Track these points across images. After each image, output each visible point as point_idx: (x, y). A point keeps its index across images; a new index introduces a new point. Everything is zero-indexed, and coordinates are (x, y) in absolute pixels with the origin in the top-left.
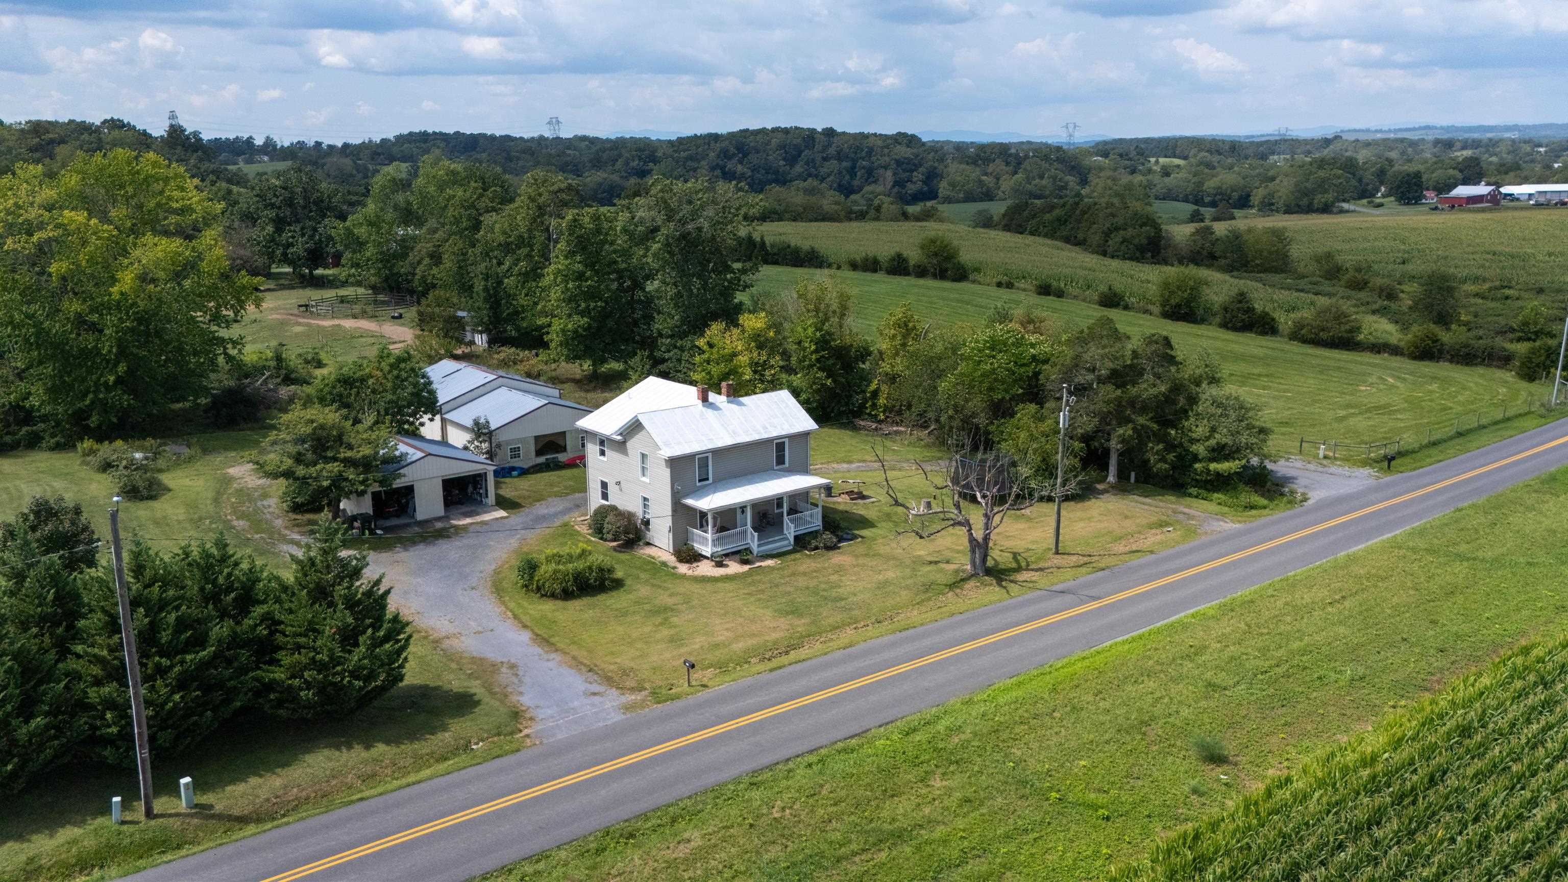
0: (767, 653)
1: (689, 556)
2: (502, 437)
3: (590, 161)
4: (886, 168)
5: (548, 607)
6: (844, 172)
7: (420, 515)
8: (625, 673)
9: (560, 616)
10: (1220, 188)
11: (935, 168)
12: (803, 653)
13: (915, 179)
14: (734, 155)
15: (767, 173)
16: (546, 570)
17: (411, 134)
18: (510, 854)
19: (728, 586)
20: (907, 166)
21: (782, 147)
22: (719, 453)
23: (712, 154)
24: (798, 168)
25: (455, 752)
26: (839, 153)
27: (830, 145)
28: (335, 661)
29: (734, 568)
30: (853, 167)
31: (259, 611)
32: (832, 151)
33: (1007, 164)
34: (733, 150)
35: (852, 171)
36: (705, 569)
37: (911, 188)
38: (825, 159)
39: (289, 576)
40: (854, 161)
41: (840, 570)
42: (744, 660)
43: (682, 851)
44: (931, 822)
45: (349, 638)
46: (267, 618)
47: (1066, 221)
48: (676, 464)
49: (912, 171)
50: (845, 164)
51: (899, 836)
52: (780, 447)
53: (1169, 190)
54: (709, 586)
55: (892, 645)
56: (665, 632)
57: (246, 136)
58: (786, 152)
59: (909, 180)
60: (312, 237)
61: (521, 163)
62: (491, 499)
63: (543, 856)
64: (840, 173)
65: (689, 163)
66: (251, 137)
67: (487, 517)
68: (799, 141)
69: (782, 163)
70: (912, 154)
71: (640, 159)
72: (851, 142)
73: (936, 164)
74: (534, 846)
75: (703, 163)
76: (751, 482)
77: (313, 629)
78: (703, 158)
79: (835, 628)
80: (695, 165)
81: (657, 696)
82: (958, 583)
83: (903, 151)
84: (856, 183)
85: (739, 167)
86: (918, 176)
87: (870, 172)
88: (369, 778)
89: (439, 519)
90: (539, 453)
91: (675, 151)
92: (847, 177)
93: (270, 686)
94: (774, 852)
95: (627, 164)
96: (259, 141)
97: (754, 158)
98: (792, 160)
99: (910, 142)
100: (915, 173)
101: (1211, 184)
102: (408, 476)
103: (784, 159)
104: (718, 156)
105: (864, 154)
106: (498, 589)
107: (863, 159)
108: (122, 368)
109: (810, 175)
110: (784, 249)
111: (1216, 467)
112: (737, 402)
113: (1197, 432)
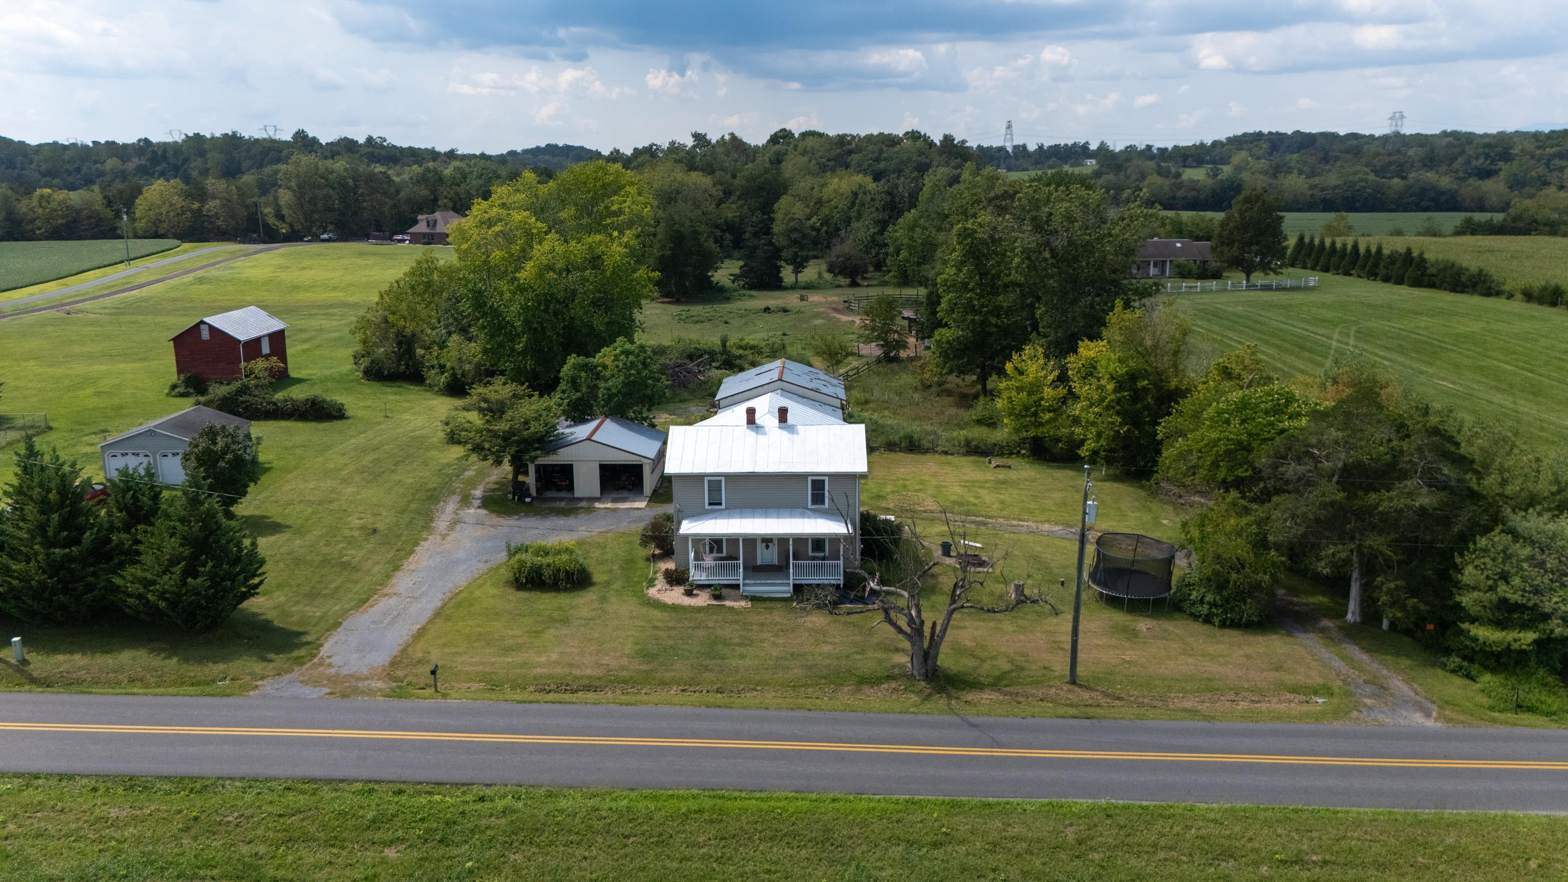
1: (675, 578)
17: (1245, 135)
22: (733, 478)
25: (209, 682)
52: (818, 485)
57: (1083, 142)
66: (1087, 143)
81: (396, 690)
82: (888, 678)
95: (1469, 162)
96: (1094, 146)
110: (1445, 269)
111: (1484, 633)
112: (792, 429)
113: (1469, 574)
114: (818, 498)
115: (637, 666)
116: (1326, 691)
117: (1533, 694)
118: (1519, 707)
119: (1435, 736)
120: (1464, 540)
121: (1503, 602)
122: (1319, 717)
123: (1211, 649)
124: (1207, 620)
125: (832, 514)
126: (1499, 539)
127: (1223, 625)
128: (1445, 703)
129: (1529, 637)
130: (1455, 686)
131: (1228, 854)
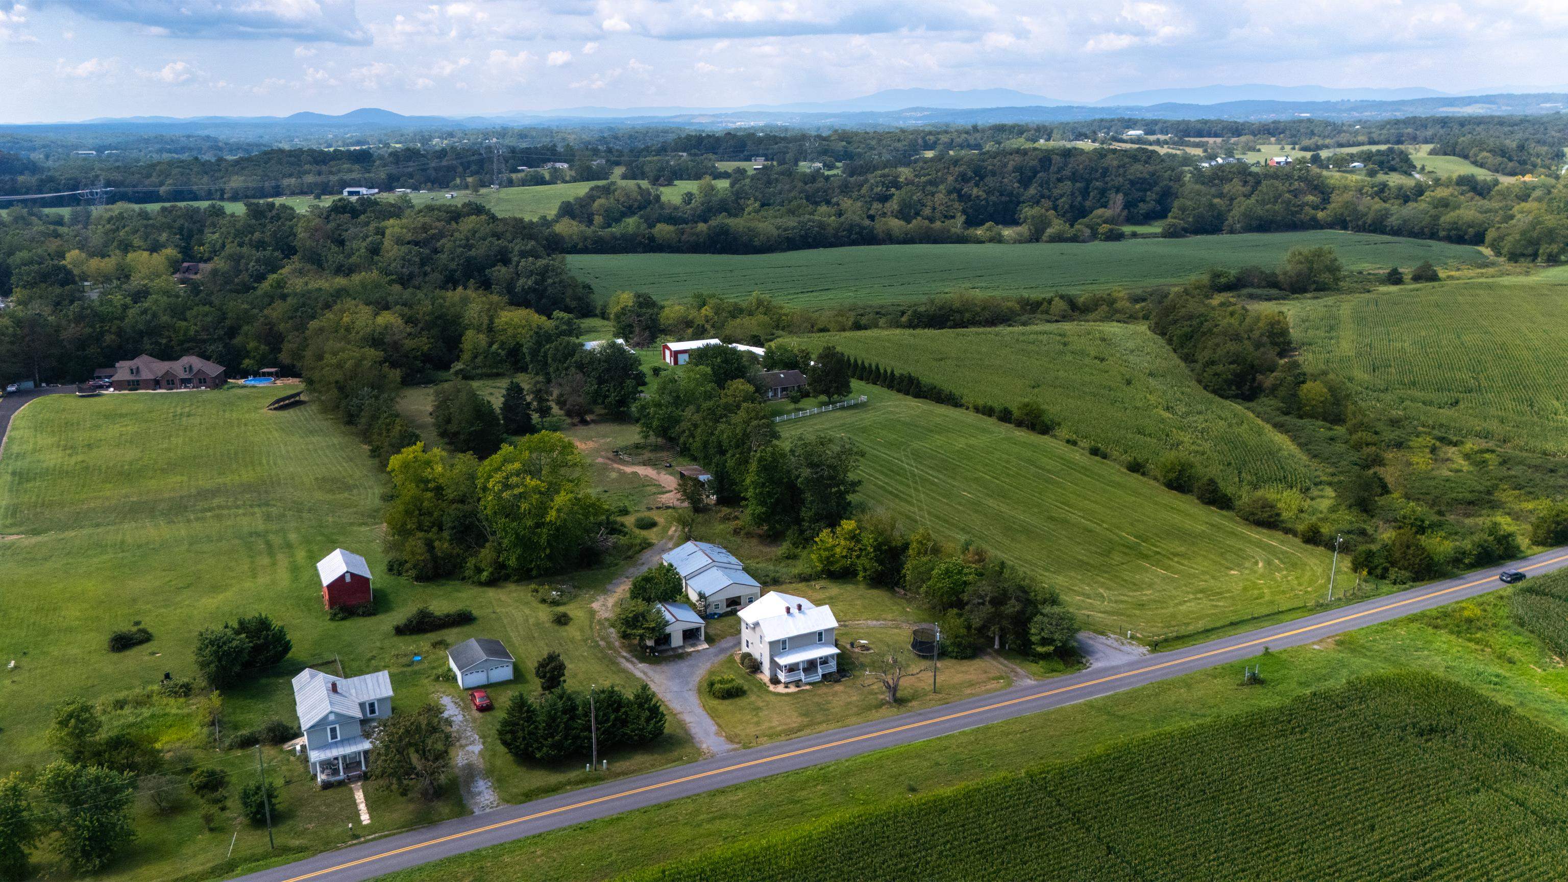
0: (790, 732)
1: (775, 681)
2: (710, 600)
3: (839, 187)
4: (1118, 191)
5: (715, 703)
6: (1077, 193)
7: (673, 645)
8: (736, 735)
9: (720, 707)
10: (1455, 223)
11: (1170, 187)
12: (802, 733)
13: (1148, 199)
14: (971, 178)
15: (1001, 195)
16: (718, 686)
18: (689, 793)
19: (787, 698)
20: (1143, 185)
21: (1019, 169)
22: (790, 639)
23: (950, 179)
24: (1032, 191)
25: (677, 760)
26: (1074, 174)
27: (1066, 165)
28: (644, 728)
29: (793, 689)
30: (1087, 188)
31: (623, 710)
32: (1067, 172)
33: (1245, 183)
34: (970, 174)
35: (1085, 193)
36: (780, 689)
37: (1143, 208)
38: (1059, 180)
39: (632, 698)
40: (1088, 182)
41: (835, 694)
42: (779, 735)
43: (736, 798)
44: (809, 799)
45: (648, 720)
46: (626, 712)
47: (1192, 337)
48: (772, 644)
49: (1146, 190)
50: (1078, 185)
51: (799, 801)
52: (820, 634)
53: (1405, 221)
54: (779, 698)
55: (836, 734)
56: (755, 719)
58: (1021, 174)
59: (1143, 200)
60: (619, 392)
61: (779, 187)
62: (703, 638)
63: (698, 795)
64: (1073, 194)
65: (929, 188)
67: (700, 648)
68: (1035, 163)
69: (1016, 185)
70: (1149, 173)
71: (883, 183)
72: (1087, 163)
73: (1172, 184)
74: (696, 792)
75: (942, 187)
76: (805, 650)
77: (638, 717)
78: (942, 182)
79: (820, 723)
80: (933, 189)
81: (745, 747)
82: (881, 705)
83: (1138, 170)
84: (1088, 204)
85: (975, 191)
86: (1151, 196)
87: (1103, 192)
88: (653, 765)
89: (680, 647)
90: (728, 606)
91: (916, 176)
92: (1079, 199)
93: (626, 734)
94: (762, 802)
97: (990, 181)
98: (1025, 182)
99: (1150, 158)
100: (1149, 193)
101: (1449, 217)
102: (668, 630)
103: (1019, 182)
104: (956, 180)
105: (1098, 175)
106: (699, 691)
107: (1097, 180)
108: (548, 551)
109: (1043, 196)
111: (1040, 649)
112: (804, 613)
113: (1033, 631)
114: (820, 640)
115: (806, 720)
116: (1001, 677)
117: (1056, 666)
118: (1053, 671)
119: (1036, 687)
120: (1029, 619)
121: (1043, 638)
122: (1002, 688)
123: (963, 669)
124: (956, 658)
125: (826, 644)
126: (1038, 618)
127: (962, 659)
128: (1034, 674)
129: (1052, 648)
130: (1034, 667)
131: (1009, 734)
